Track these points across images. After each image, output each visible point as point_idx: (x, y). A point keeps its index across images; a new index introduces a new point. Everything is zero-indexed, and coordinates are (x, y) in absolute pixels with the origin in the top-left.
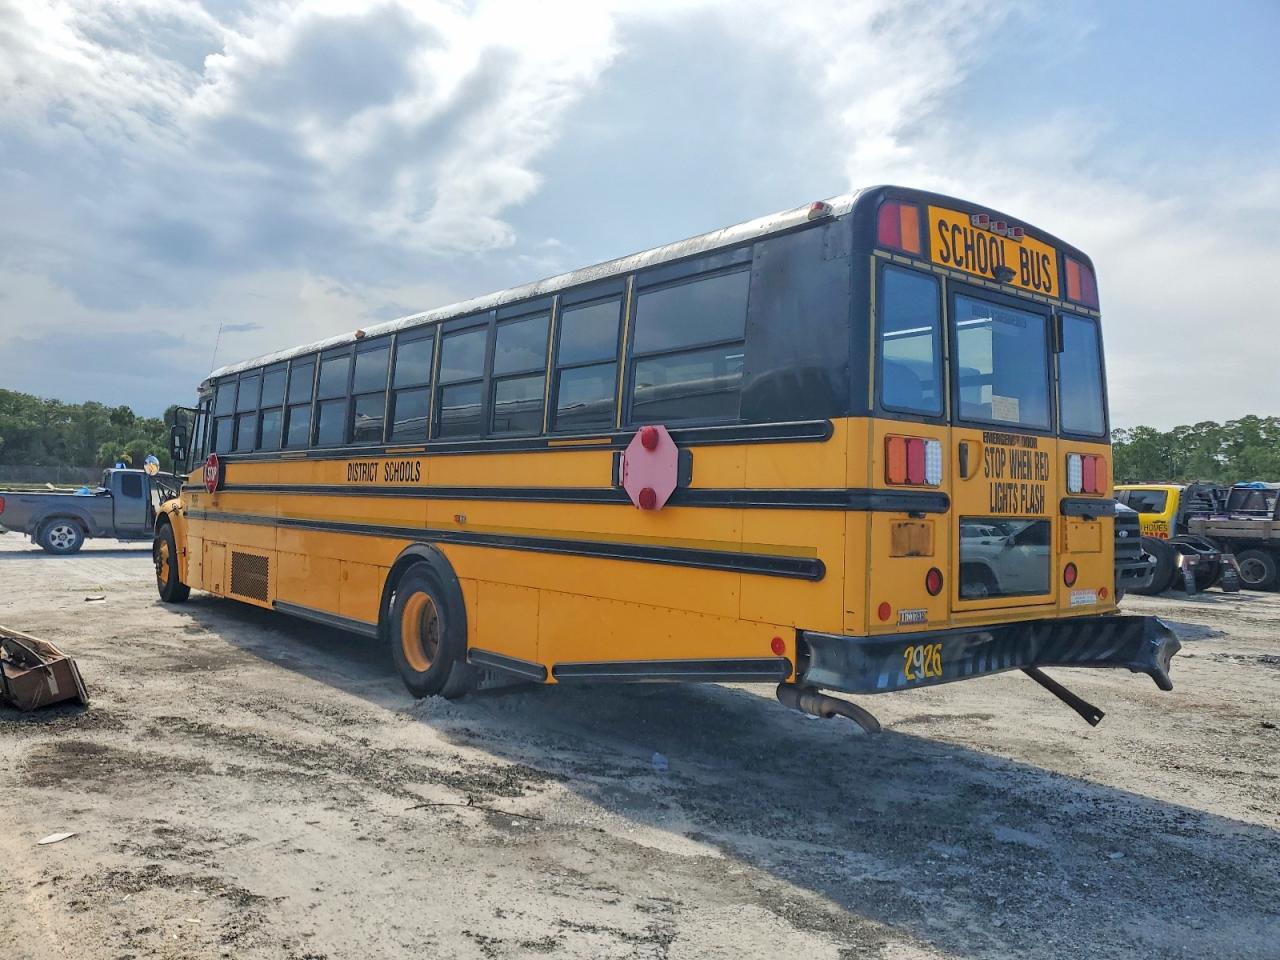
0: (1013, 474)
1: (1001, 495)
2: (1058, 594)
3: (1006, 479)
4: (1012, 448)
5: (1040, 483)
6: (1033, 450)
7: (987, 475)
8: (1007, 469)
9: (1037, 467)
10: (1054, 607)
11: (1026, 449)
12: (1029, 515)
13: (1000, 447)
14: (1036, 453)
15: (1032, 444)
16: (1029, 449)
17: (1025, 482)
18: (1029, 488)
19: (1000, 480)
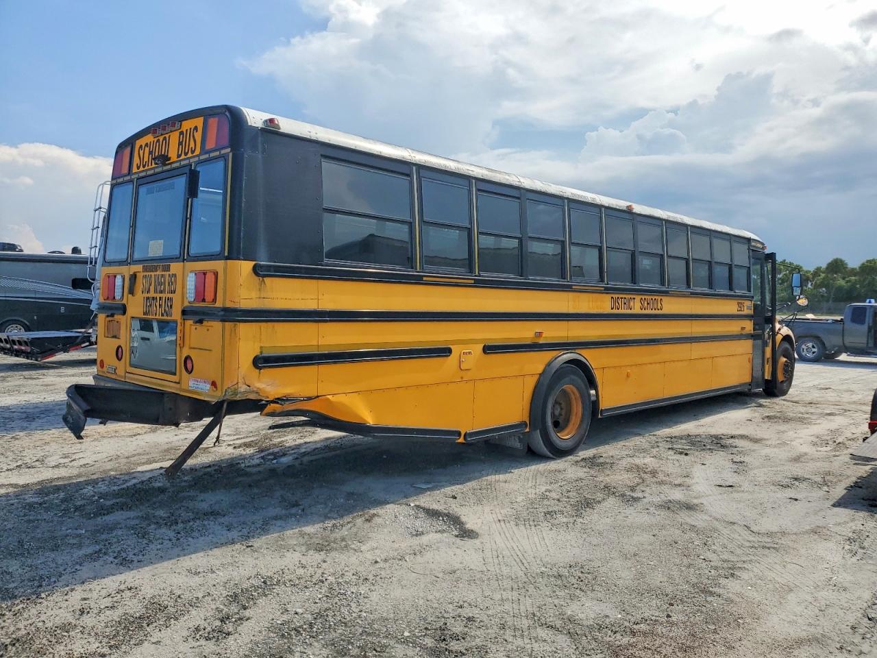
0: (155, 291)
1: (148, 304)
2: (181, 376)
3: (152, 294)
4: (155, 273)
5: (170, 295)
6: (168, 273)
7: (143, 292)
8: (152, 288)
9: (169, 283)
10: (178, 386)
11: (163, 273)
12: (163, 318)
13: (149, 273)
14: (169, 275)
15: (167, 268)
16: (165, 273)
17: (161, 295)
18: (164, 299)
19: (149, 295)
